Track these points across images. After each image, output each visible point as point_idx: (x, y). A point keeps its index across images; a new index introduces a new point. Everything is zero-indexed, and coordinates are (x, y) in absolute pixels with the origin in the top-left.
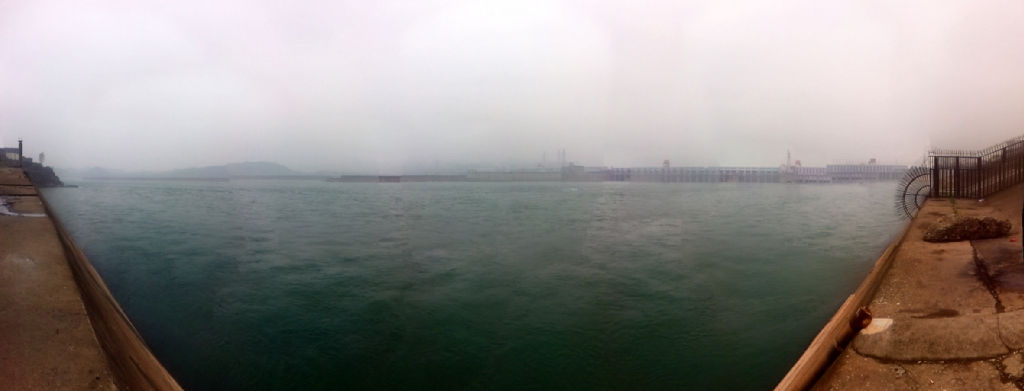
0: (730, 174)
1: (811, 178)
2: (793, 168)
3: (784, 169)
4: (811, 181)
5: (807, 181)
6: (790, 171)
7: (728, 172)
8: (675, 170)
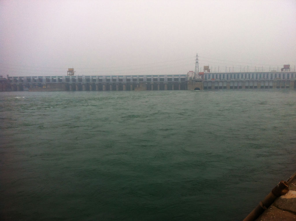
0: (138, 82)
1: (221, 84)
2: (201, 74)
3: (191, 75)
4: (221, 88)
5: (216, 88)
6: (199, 78)
7: (135, 80)
8: (80, 79)
